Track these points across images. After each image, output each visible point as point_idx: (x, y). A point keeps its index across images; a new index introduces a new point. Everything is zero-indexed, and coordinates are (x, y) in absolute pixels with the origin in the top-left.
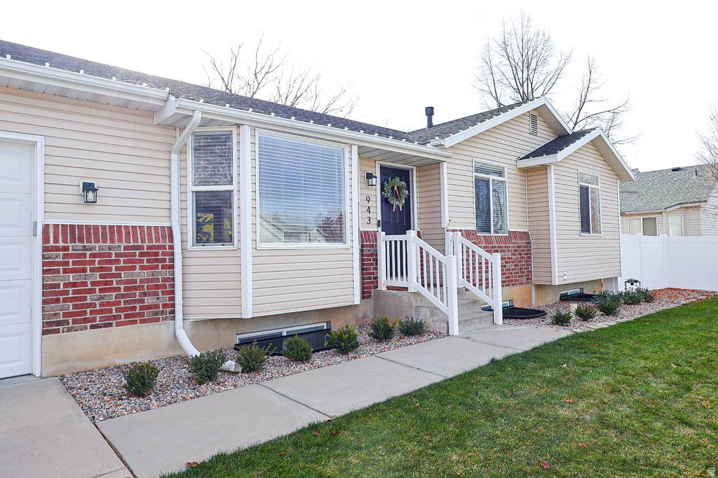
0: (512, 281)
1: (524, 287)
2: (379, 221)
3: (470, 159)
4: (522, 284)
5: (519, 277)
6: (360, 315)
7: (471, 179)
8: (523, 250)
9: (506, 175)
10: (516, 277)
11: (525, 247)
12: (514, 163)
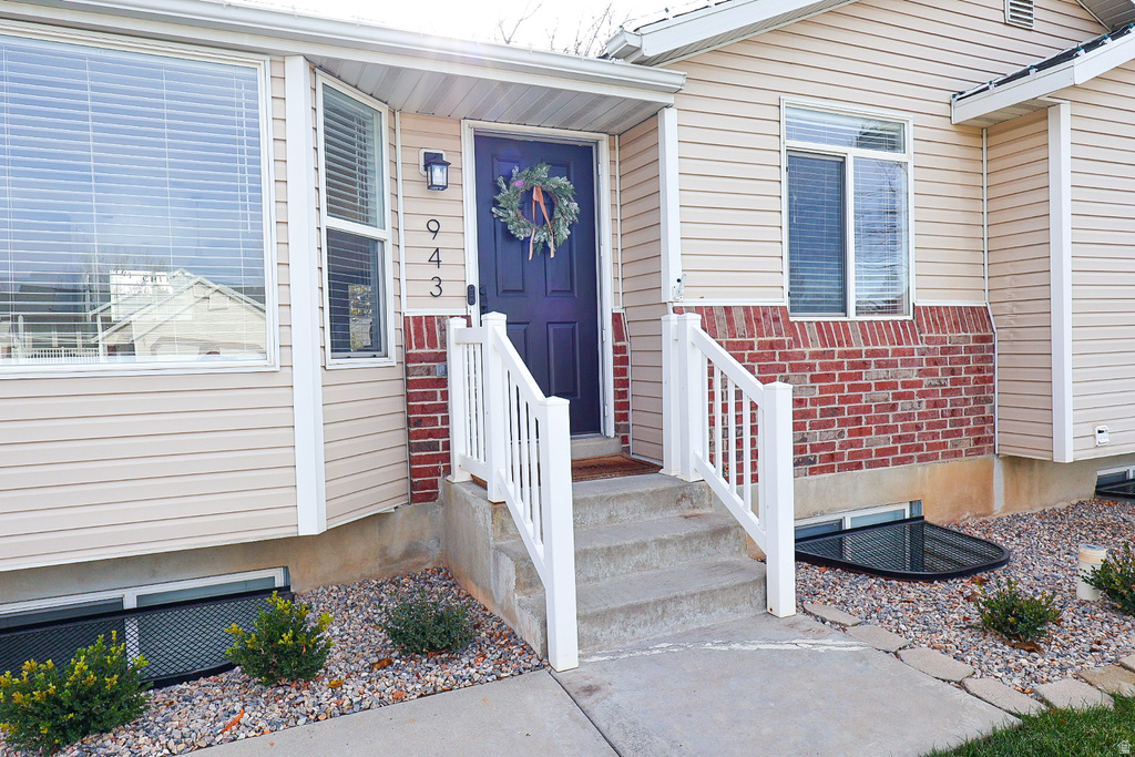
0: (919, 448)
1: (965, 465)
2: (471, 288)
3: (772, 98)
4: (957, 454)
5: (947, 435)
6: (397, 547)
7: (773, 158)
8: (966, 361)
9: (910, 144)
10: (935, 436)
11: (969, 350)
12: (944, 109)
